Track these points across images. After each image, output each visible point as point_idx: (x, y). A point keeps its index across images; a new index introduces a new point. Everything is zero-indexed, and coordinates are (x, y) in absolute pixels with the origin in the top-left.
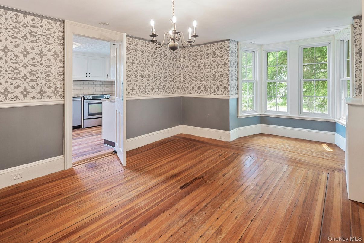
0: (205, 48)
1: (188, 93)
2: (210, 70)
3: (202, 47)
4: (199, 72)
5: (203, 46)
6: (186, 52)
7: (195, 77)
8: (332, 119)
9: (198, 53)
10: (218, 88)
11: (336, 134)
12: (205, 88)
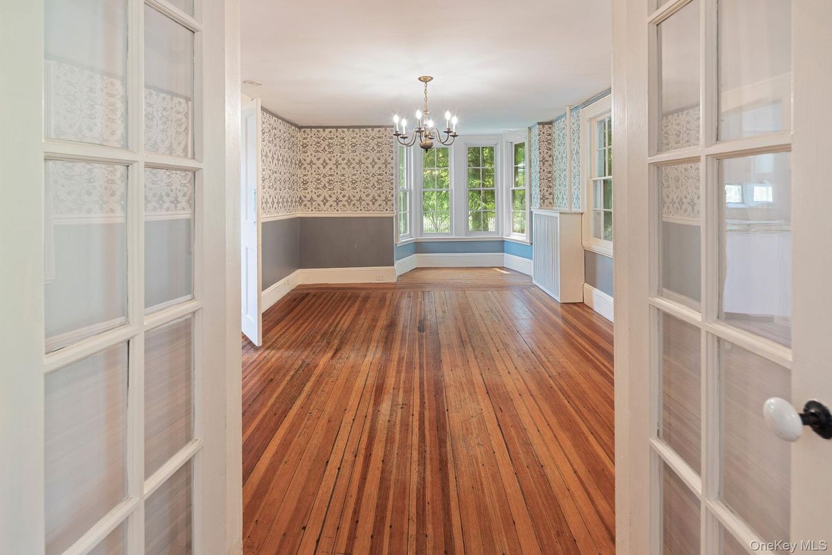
0: (348, 134)
1: (314, 210)
2: (359, 172)
3: (343, 132)
4: (337, 174)
5: (345, 130)
6: (309, 136)
7: (329, 182)
8: (500, 236)
9: (335, 141)
10: (374, 200)
11: (505, 254)
12: (349, 200)
